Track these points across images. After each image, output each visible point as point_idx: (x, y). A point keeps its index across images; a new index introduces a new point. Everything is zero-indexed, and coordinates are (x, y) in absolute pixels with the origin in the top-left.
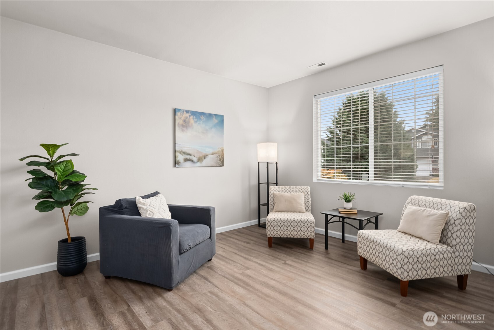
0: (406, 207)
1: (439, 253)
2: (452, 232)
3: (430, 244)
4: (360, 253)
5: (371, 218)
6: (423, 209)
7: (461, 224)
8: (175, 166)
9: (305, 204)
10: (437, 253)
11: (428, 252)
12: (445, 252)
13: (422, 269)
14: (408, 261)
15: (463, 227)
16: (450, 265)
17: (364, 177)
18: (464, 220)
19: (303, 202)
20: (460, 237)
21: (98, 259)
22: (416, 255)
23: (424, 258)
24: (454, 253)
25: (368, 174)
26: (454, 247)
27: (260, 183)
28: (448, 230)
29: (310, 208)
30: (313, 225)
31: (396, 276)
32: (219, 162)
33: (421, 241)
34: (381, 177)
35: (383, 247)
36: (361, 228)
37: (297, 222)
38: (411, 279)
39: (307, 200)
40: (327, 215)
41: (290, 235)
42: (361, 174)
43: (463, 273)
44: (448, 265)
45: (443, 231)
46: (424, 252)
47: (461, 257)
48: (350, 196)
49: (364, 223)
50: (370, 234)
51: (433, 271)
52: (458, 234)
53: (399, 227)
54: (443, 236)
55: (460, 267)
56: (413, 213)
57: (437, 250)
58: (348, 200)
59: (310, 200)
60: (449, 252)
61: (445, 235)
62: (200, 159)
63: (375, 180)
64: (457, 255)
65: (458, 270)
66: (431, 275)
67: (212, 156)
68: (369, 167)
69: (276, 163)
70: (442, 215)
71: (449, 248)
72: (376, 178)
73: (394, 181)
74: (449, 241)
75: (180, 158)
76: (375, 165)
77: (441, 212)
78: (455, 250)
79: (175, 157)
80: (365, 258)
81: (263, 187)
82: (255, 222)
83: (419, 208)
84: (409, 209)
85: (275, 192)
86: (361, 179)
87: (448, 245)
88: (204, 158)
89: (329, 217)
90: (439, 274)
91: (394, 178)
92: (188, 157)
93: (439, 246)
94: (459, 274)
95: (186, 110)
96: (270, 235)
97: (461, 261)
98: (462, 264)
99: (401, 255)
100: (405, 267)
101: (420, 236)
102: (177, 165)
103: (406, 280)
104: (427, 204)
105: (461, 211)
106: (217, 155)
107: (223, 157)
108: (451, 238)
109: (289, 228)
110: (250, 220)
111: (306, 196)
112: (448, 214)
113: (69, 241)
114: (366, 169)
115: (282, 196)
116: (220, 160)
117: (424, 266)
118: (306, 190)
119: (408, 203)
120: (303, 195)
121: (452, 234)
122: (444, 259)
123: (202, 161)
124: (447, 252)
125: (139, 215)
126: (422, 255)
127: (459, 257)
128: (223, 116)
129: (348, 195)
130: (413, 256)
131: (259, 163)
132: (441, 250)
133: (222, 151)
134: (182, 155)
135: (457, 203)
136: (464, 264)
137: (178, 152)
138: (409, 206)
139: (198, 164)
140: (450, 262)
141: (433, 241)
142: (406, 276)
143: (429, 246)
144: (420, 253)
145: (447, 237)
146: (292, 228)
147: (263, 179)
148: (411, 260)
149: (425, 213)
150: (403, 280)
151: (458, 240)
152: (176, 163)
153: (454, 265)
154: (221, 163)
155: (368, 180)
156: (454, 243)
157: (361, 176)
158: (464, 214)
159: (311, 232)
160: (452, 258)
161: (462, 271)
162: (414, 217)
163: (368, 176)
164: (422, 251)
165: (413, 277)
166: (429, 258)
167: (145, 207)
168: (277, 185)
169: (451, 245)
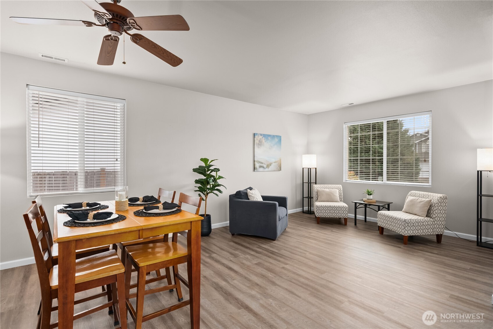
0: (407, 198)
1: (425, 221)
2: (433, 210)
3: (420, 217)
4: (379, 224)
5: (385, 205)
6: (417, 198)
7: (438, 206)
8: (254, 171)
9: (339, 197)
10: (424, 222)
11: (419, 221)
12: (429, 221)
13: (416, 230)
14: (408, 225)
15: (439, 208)
16: (432, 228)
17: (379, 179)
18: (440, 204)
19: (338, 195)
20: (438, 213)
21: (228, 225)
22: (412, 222)
23: (417, 224)
24: (434, 222)
25: (382, 177)
26: (434, 219)
27: (304, 182)
28: (431, 210)
29: (342, 199)
30: (347, 209)
31: (401, 234)
32: (279, 168)
33: (416, 216)
34: (392, 179)
35: (393, 219)
36: (379, 210)
37: (337, 207)
38: (409, 235)
39: (340, 194)
40: (356, 203)
41: (332, 216)
42: (378, 177)
43: (439, 233)
44: (430, 228)
45: (428, 210)
46: (417, 220)
47: (438, 224)
48: (371, 192)
49: (381, 208)
50: (385, 213)
51: (422, 231)
52: (437, 211)
53: (403, 209)
54: (428, 213)
55: (437, 230)
56: (412, 201)
57: (424, 220)
58: (369, 194)
59: (342, 194)
60: (431, 221)
61: (429, 212)
62: (268, 166)
63: (387, 181)
64: (436, 223)
65: (436, 232)
66: (420, 233)
67: (274, 164)
68: (383, 172)
69: (316, 168)
70: (428, 201)
71: (431, 219)
72: (388, 180)
73: (400, 181)
74: (431, 215)
75: (257, 165)
76: (387, 171)
77: (427, 199)
78: (435, 220)
79: (254, 165)
80: (383, 227)
81: (306, 185)
82: (299, 210)
83: (415, 198)
84: (409, 198)
85: (318, 189)
86: (378, 181)
87: (431, 218)
88: (270, 165)
89: (358, 204)
90: (426, 233)
91: (400, 180)
92: (261, 165)
93: (426, 218)
94: (437, 233)
95: (260, 134)
96: (319, 215)
97: (438, 226)
98: (439, 228)
99: (404, 222)
100: (406, 228)
101: (415, 214)
102: (255, 170)
103: (406, 235)
104: (420, 196)
105: (439, 199)
106: (277, 163)
107: (281, 164)
108: (433, 214)
109: (331, 211)
110: (296, 208)
111: (340, 192)
112: (431, 201)
113: (205, 216)
114: (381, 174)
115: (323, 191)
116: (279, 166)
117: (417, 228)
118: (339, 187)
119: (409, 195)
120: (338, 191)
121: (433, 211)
122: (428, 225)
123: (269, 167)
124: (430, 221)
125: (249, 199)
126: (416, 222)
127: (437, 224)
128: (281, 136)
129: (370, 191)
130: (411, 222)
131: (303, 168)
132: (426, 220)
133: (280, 160)
134: (258, 163)
135: (437, 194)
136: (440, 228)
137: (256, 161)
138: (409, 197)
139: (267, 169)
140: (431, 227)
141: (422, 216)
142: (406, 233)
143: (420, 218)
144: (414, 221)
145: (430, 213)
146: (333, 212)
147: (306, 180)
148: (409, 225)
149: (419, 201)
150: (405, 235)
151: (436, 215)
152: (254, 169)
153: (434, 228)
154: (280, 169)
155: (383, 181)
156: (434, 216)
157: (378, 179)
158: (440, 201)
159: (346, 214)
160: (433, 225)
161: (438, 232)
162: (413, 203)
163: (383, 179)
164: (415, 220)
165: (410, 234)
166: (419, 224)
167: (253, 196)
168: (316, 184)
169: (433, 218)
